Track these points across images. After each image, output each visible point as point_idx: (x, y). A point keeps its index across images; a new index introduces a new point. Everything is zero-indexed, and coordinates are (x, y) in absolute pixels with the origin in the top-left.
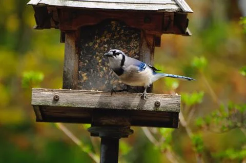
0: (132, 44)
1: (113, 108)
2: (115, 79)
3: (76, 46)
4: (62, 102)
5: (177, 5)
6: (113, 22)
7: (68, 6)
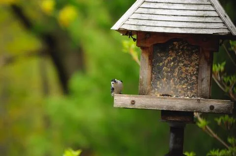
0: (193, 58)
1: (177, 110)
2: (180, 85)
3: (149, 59)
4: (137, 105)
5: (228, 29)
6: (175, 43)
7: (142, 30)
